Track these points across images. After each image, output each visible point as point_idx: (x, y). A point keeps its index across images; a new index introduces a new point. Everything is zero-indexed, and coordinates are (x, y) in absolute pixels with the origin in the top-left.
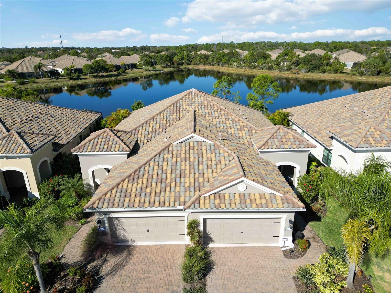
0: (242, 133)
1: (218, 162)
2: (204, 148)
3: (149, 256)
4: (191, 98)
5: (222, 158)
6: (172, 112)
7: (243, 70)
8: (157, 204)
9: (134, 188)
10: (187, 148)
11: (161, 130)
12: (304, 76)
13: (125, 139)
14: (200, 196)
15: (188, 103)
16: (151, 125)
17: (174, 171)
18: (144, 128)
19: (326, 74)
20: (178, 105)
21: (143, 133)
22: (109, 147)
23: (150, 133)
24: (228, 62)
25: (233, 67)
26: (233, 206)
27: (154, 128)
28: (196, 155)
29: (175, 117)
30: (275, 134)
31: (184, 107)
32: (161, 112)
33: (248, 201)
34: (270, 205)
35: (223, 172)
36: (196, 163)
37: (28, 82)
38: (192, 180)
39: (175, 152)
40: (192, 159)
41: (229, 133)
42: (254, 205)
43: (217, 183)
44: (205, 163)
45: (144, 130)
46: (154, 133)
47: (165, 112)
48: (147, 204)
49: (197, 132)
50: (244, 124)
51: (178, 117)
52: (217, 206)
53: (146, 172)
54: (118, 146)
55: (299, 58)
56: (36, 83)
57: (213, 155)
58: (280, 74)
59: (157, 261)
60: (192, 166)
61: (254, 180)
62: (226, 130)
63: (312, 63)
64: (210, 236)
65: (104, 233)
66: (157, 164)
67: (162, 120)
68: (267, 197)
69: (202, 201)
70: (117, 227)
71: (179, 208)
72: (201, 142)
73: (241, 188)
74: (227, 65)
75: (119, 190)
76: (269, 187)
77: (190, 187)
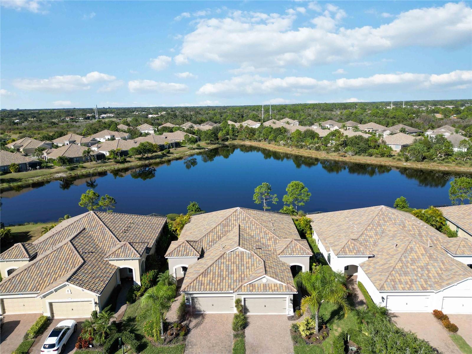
0: (270, 243)
1: (253, 265)
2: (245, 255)
3: (214, 319)
4: (237, 215)
5: (255, 262)
6: (224, 226)
7: (290, 149)
8: (219, 289)
9: (206, 280)
10: (235, 256)
11: (217, 239)
12: (351, 159)
13: (196, 247)
14: (242, 285)
15: (235, 218)
16: (211, 236)
17: (227, 270)
18: (206, 238)
19: (373, 158)
20: (228, 220)
21: (206, 242)
22: (187, 253)
23: (211, 242)
24: (275, 139)
25: (279, 145)
26: (260, 291)
27: (213, 238)
28: (240, 260)
29: (226, 230)
30: (289, 245)
31: (232, 222)
32: (217, 226)
33: (268, 288)
34: (279, 290)
35: (255, 271)
36: (240, 265)
37: (77, 167)
38: (238, 276)
39: (227, 258)
40: (237, 263)
41: (262, 242)
42: (271, 290)
43: (251, 278)
44: (245, 265)
45: (206, 240)
46: (213, 242)
47: (220, 226)
48: (213, 290)
49: (241, 245)
50: (272, 236)
51: (228, 229)
52: (251, 291)
53: (212, 271)
54: (192, 253)
55: (347, 138)
56: (84, 169)
57: (250, 260)
58: (327, 157)
59: (218, 322)
60: (238, 267)
61: (271, 276)
62: (260, 240)
63: (359, 146)
64: (248, 308)
65: (189, 306)
66: (217, 265)
67: (218, 232)
68: (278, 286)
69: (243, 288)
70: (196, 303)
71: (231, 292)
72: (243, 252)
73: (264, 281)
74: (273, 142)
75: (198, 282)
76: (279, 280)
77: (236, 280)
